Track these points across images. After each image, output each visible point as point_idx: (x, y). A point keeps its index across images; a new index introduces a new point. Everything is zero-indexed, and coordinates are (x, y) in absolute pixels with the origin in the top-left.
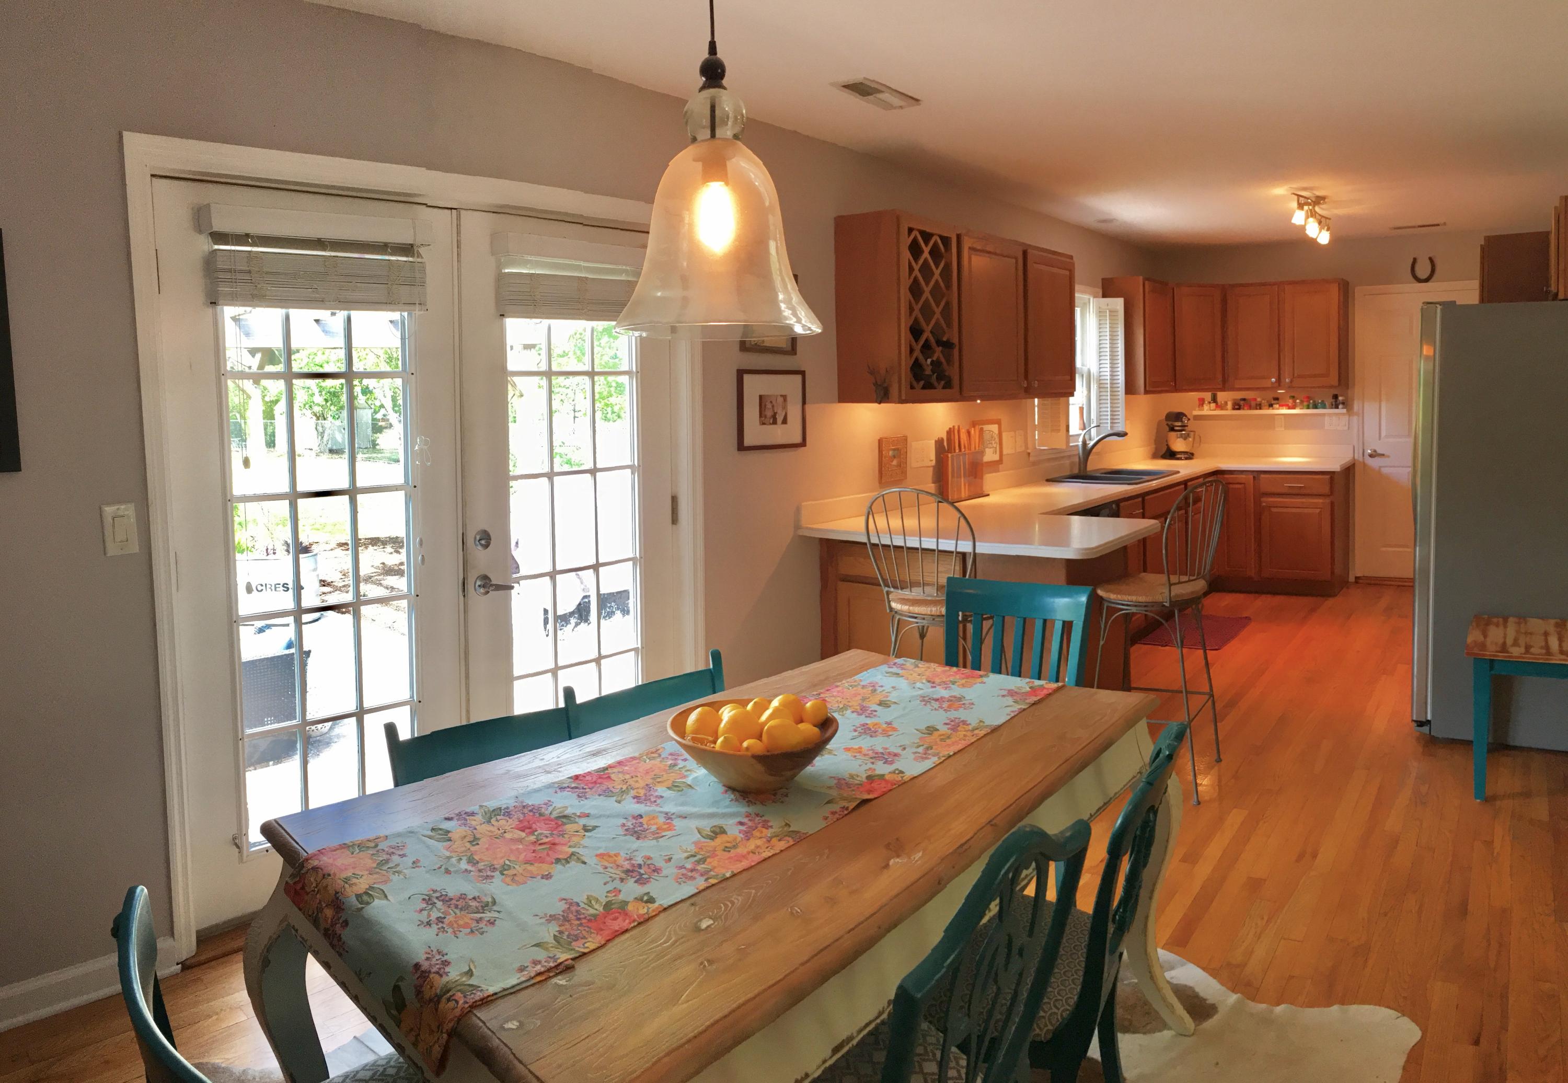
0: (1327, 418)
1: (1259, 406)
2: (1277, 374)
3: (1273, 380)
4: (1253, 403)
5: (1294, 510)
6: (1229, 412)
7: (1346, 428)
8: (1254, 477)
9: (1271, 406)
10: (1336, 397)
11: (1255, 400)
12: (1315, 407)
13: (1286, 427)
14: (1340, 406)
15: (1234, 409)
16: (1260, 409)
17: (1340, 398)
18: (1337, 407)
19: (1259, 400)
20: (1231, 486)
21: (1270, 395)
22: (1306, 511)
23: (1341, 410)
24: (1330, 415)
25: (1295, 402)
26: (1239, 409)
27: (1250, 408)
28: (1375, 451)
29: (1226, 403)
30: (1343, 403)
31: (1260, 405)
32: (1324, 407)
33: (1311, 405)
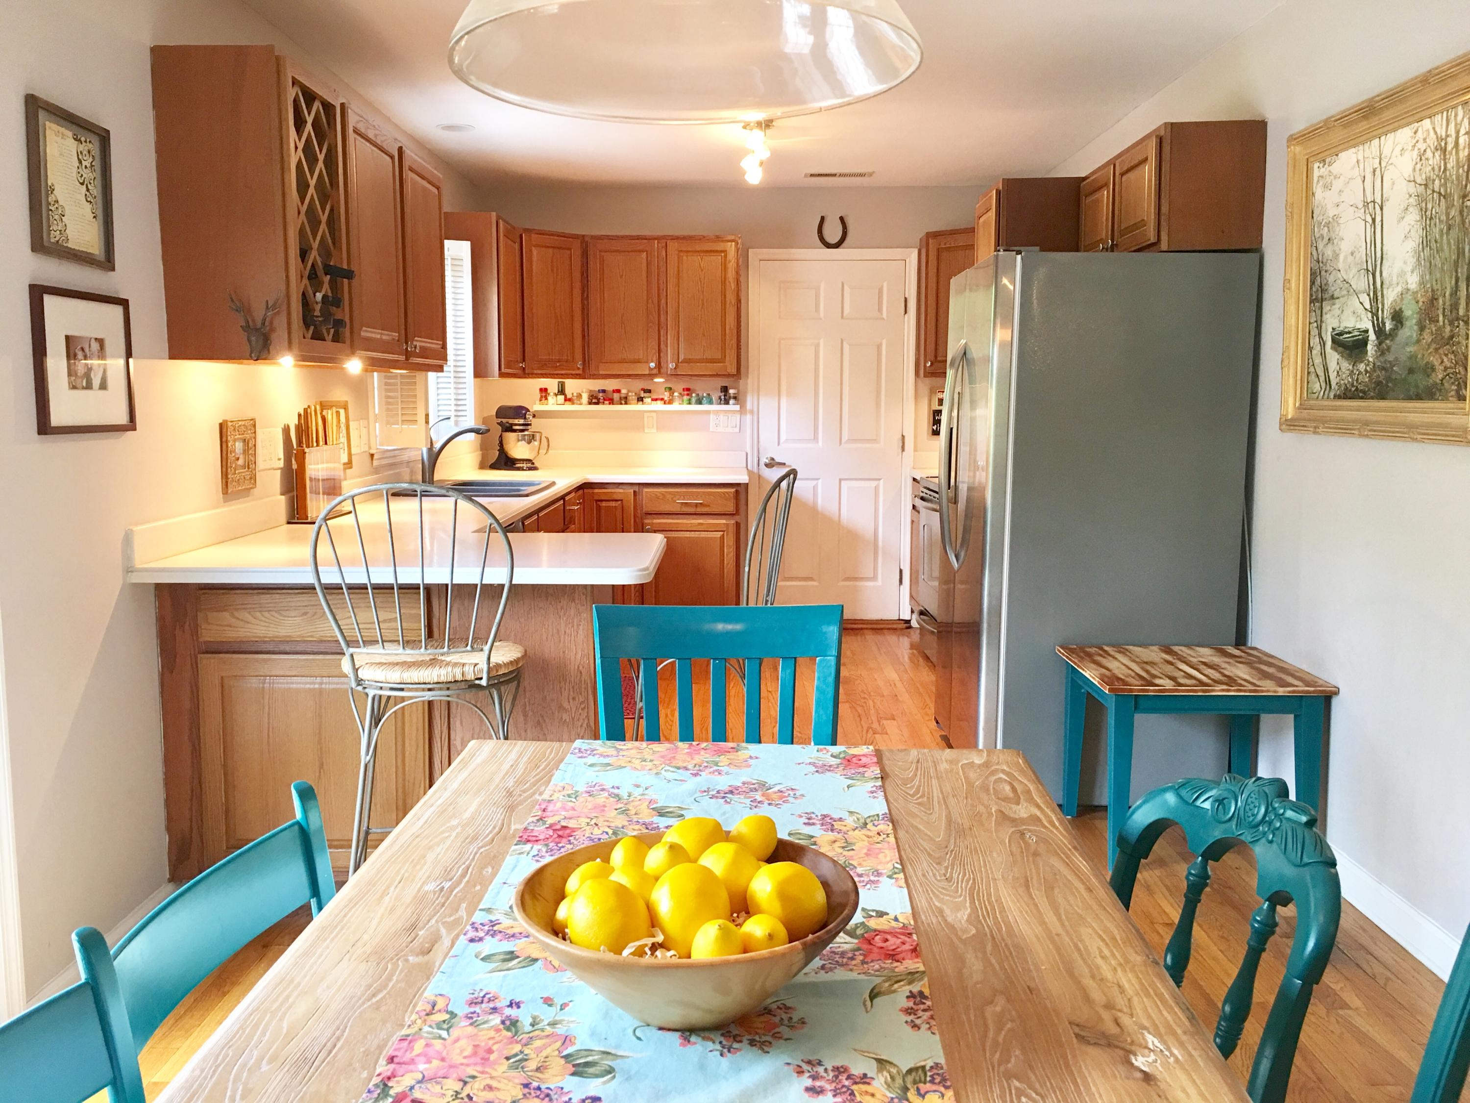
0: (712, 416)
1: (625, 400)
2: (655, 358)
3: (652, 365)
4: (616, 396)
5: (687, 534)
6: (584, 406)
7: (737, 430)
8: (635, 492)
9: (640, 399)
10: (725, 389)
11: (619, 391)
12: (699, 402)
13: (660, 428)
14: (732, 401)
15: (590, 403)
16: (626, 403)
17: (731, 391)
18: (727, 402)
19: (624, 391)
20: (604, 504)
21: (638, 385)
22: (704, 535)
23: (732, 406)
24: (717, 412)
25: (672, 394)
26: (597, 403)
27: (611, 401)
28: (773, 459)
29: (579, 396)
30: (735, 398)
31: (626, 398)
32: (711, 402)
33: (694, 400)
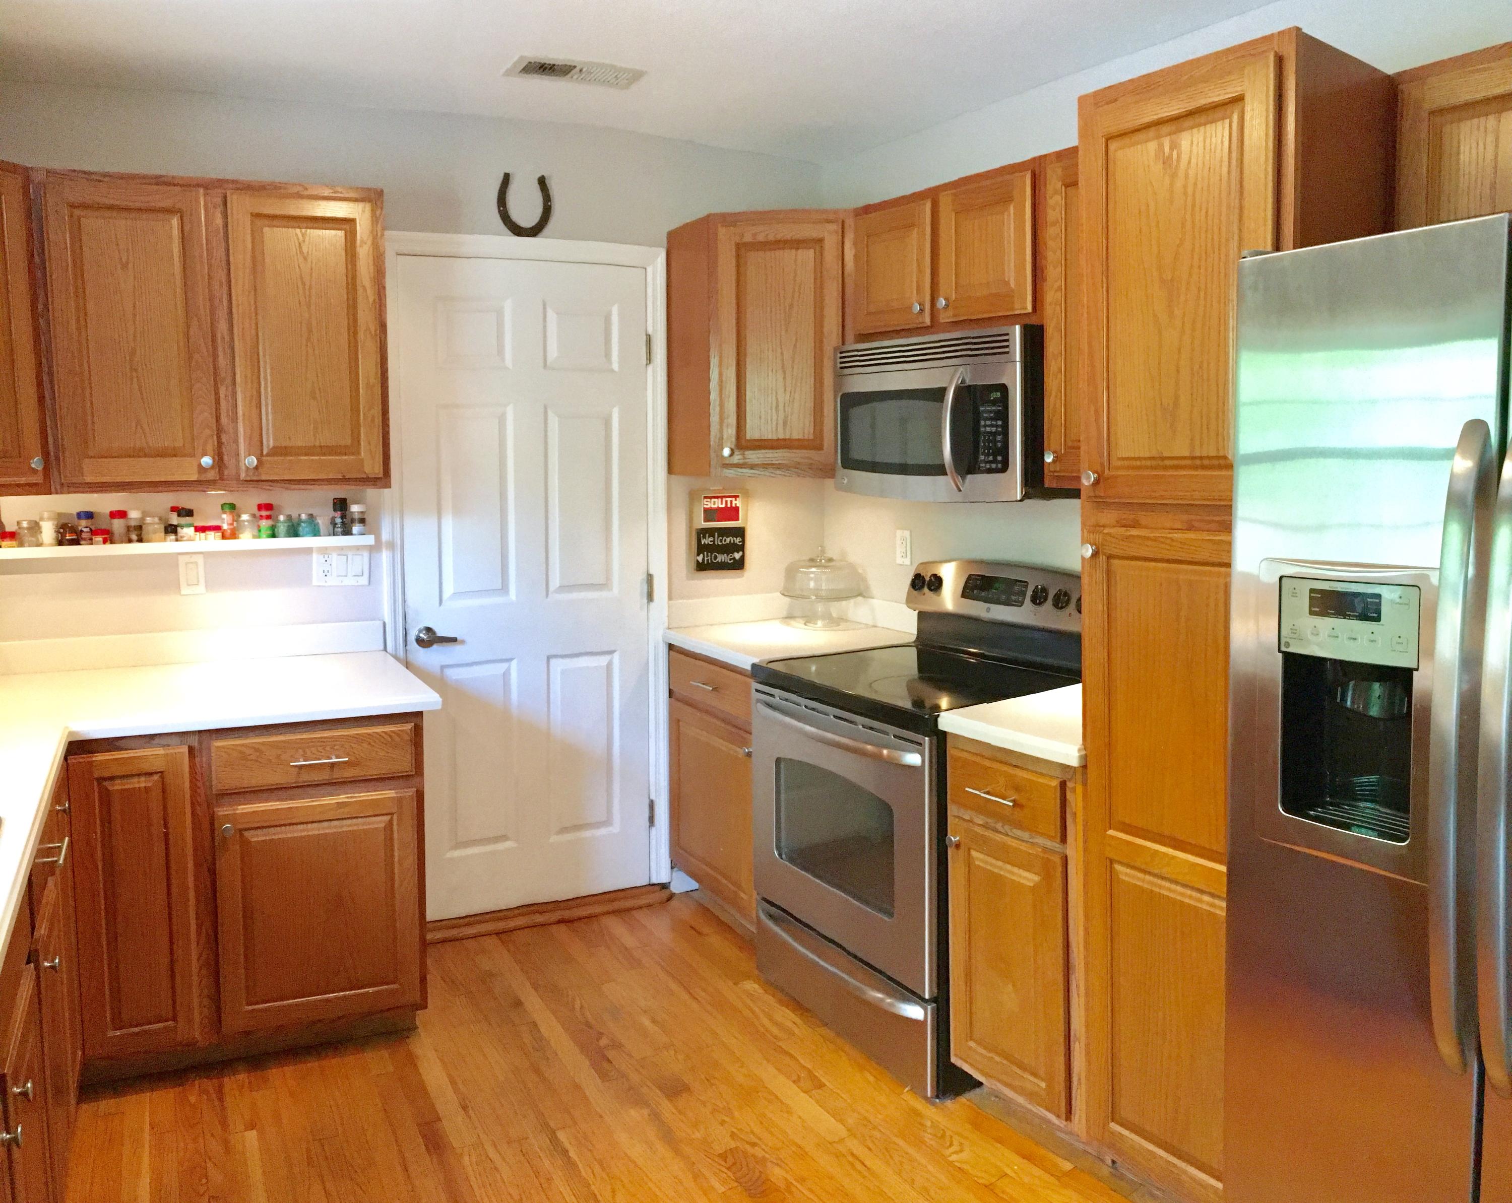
0: (315, 556)
1: (138, 533)
2: (211, 446)
3: (206, 461)
4: (118, 525)
6: (49, 551)
7: (364, 581)
9: (171, 530)
10: (341, 505)
11: (122, 514)
12: (293, 532)
13: (210, 585)
14: (356, 529)
15: (60, 543)
16: (140, 540)
17: (355, 508)
18: (347, 532)
19: (134, 515)
21: (165, 500)
23: (358, 539)
24: (324, 551)
25: (236, 517)
26: (76, 542)
27: (108, 537)
28: (433, 630)
29: (35, 527)
30: (362, 521)
31: (139, 528)
32: (316, 533)
33: (282, 528)
